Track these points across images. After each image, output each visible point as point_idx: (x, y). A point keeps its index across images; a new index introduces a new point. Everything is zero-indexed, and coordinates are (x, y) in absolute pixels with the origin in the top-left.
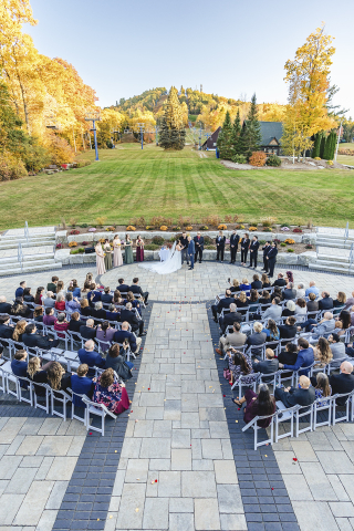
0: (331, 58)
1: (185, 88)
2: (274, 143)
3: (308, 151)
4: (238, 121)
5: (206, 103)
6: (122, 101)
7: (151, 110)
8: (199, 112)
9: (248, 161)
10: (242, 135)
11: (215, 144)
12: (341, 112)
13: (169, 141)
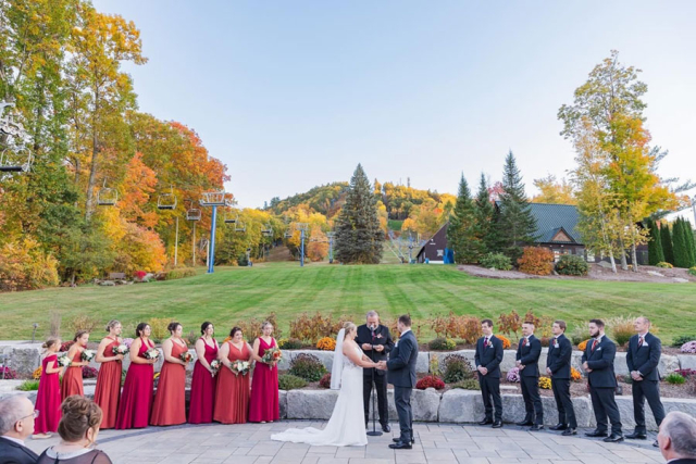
0: (642, 98)
1: (382, 183)
2: (561, 238)
3: (639, 248)
4: (484, 195)
5: (418, 202)
6: (275, 202)
7: (324, 213)
8: (405, 216)
9: (516, 267)
10: (495, 220)
11: (440, 253)
12: (685, 188)
13: (352, 247)
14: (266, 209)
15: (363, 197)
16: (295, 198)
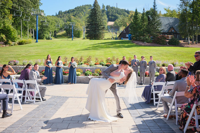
14: (57, 15)
15: (97, 12)
16: (69, 11)
